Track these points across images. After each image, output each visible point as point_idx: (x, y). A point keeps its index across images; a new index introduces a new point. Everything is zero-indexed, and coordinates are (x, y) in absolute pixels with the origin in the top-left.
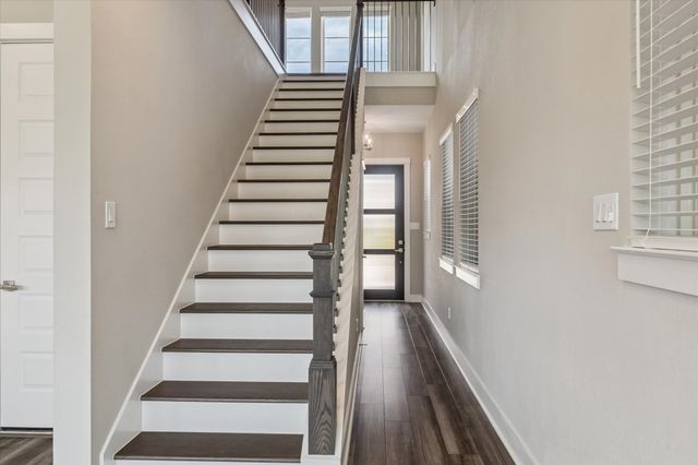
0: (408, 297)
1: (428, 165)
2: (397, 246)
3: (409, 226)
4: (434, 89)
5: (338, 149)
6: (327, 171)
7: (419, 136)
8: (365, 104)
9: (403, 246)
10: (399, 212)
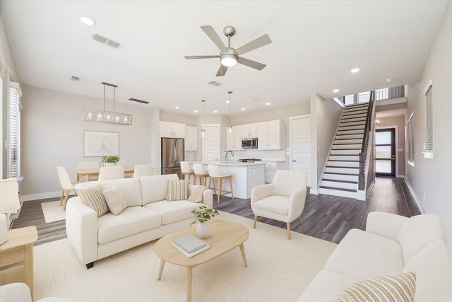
0: (397, 175)
1: (406, 127)
2: (392, 157)
3: (397, 150)
4: (406, 103)
5: (366, 129)
6: (362, 136)
7: (403, 117)
8: (376, 111)
9: (395, 157)
10: (393, 145)
